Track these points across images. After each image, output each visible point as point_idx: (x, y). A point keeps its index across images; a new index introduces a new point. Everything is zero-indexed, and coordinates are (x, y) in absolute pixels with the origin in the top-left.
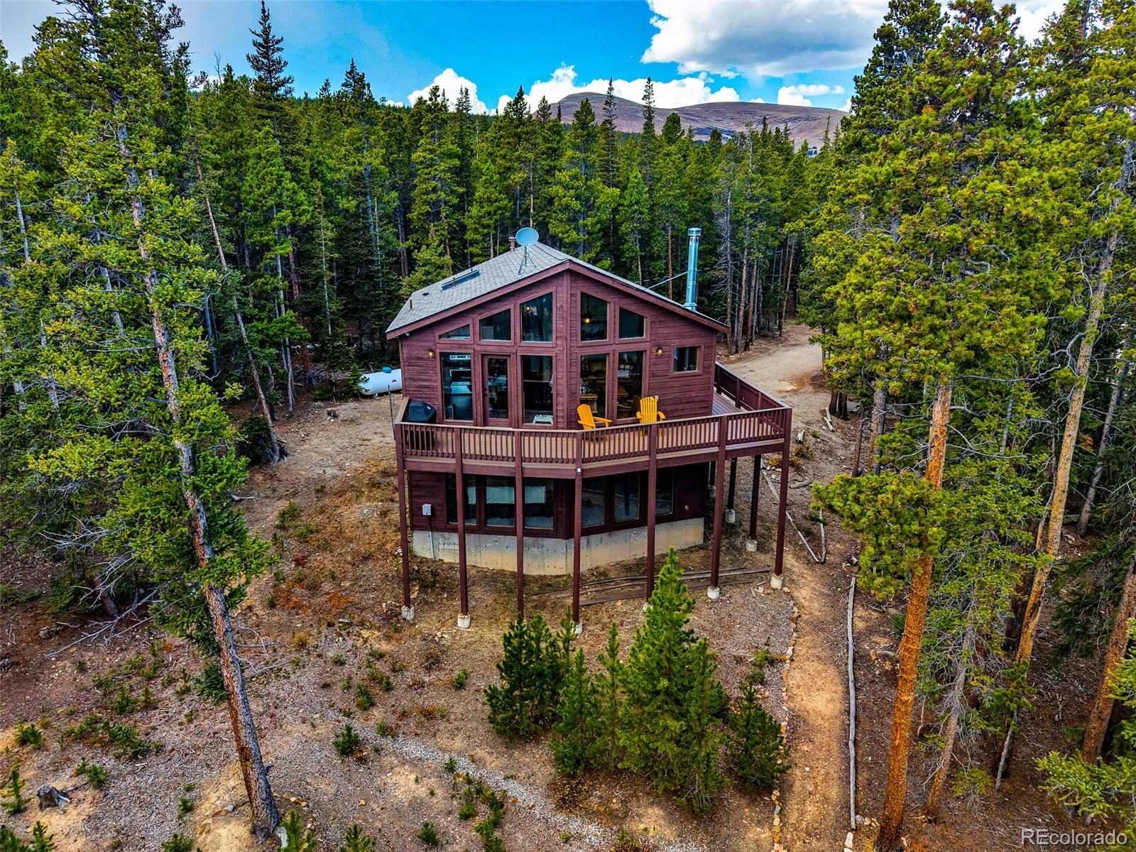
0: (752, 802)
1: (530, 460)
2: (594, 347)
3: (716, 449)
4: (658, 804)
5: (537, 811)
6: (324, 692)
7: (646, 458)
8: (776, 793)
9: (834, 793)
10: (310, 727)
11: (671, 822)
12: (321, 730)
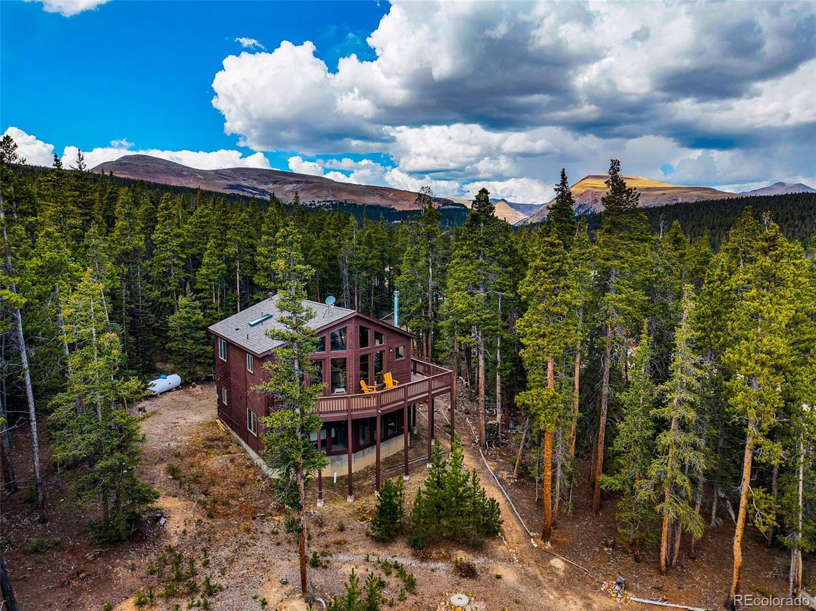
0: (493, 539)
1: (355, 410)
2: (364, 350)
3: (427, 394)
4: (460, 549)
5: (414, 565)
6: (278, 547)
7: (403, 402)
8: (499, 534)
9: (519, 528)
10: (288, 562)
11: (469, 553)
12: (293, 561)
